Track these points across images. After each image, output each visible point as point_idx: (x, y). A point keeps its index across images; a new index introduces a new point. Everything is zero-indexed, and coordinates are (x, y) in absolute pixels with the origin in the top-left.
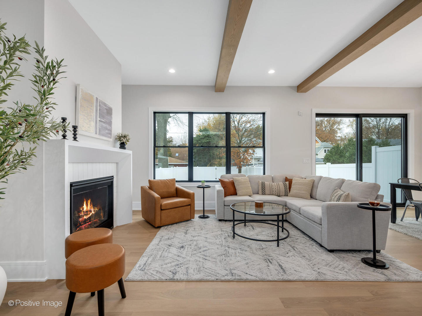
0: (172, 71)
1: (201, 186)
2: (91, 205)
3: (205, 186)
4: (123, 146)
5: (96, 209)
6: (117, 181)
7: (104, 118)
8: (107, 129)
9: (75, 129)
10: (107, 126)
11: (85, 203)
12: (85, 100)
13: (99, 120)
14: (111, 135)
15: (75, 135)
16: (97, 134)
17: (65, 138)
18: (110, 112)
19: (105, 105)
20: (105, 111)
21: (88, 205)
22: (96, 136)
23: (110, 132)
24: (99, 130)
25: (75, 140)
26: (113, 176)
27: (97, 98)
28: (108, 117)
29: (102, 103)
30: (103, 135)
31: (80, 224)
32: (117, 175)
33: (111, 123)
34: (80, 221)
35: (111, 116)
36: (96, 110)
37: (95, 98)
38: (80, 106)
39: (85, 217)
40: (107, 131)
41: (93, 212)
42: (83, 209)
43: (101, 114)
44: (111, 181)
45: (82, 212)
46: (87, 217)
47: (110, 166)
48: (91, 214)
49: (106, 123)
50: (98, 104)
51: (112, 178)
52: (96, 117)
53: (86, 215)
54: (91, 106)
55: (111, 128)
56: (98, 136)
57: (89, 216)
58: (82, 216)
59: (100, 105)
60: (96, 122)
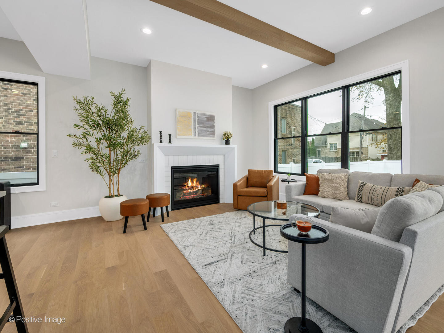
0: (265, 66)
1: (287, 179)
2: (197, 183)
3: (292, 180)
4: (227, 142)
5: (203, 186)
6: (224, 169)
7: (205, 124)
8: (208, 131)
9: (170, 136)
10: (209, 129)
11: (190, 180)
12: (182, 117)
13: (198, 127)
14: (214, 135)
15: (170, 139)
16: (196, 136)
17: (161, 142)
18: (211, 119)
19: (205, 115)
20: (205, 119)
21: (193, 182)
22: (195, 137)
23: (213, 133)
24: (199, 133)
25: (170, 142)
26: (219, 165)
27: (195, 113)
28: (210, 123)
29: (201, 114)
30: (203, 136)
31: (184, 194)
32: (224, 164)
33: (213, 127)
34: (184, 193)
35: (214, 121)
36: (195, 121)
37: (193, 113)
38: (178, 121)
39: (190, 191)
40: (208, 133)
41: (199, 188)
42: (188, 184)
43: (200, 122)
44: (216, 168)
45: (187, 187)
46: (192, 191)
47: (215, 157)
48: (197, 189)
49: (207, 127)
50: (197, 116)
51: (218, 166)
52: (195, 125)
53: (191, 189)
54: (189, 119)
55: (213, 130)
56: (197, 137)
57: (194, 190)
58: (186, 189)
59: (198, 117)
60: (195, 128)
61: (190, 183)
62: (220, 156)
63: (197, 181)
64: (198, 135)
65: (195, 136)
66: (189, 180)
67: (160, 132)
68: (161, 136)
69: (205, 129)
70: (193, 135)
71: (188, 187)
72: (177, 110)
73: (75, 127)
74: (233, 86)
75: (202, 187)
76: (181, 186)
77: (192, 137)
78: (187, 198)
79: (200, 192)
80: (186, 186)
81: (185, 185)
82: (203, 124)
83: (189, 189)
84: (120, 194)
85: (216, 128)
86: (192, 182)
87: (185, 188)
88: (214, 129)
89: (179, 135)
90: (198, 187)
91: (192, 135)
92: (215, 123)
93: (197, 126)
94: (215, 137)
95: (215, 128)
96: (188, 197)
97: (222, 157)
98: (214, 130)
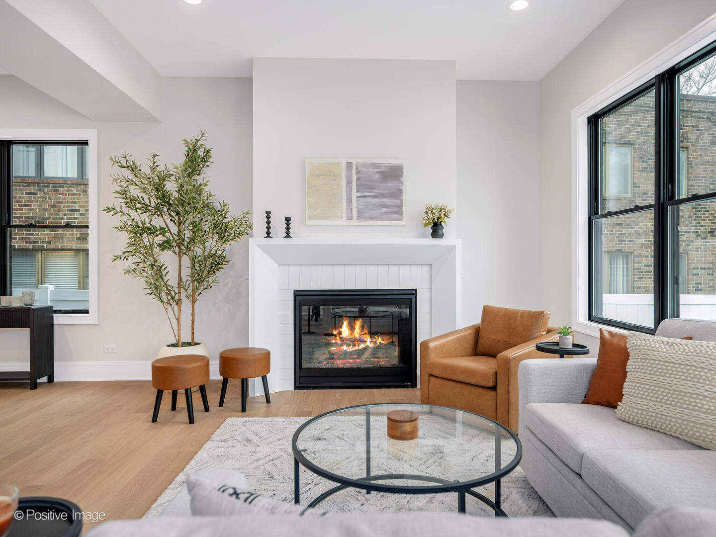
2: (362, 330)
4: (436, 229)
5: (379, 341)
7: (374, 189)
8: (385, 206)
9: (288, 221)
10: (387, 201)
11: (345, 324)
12: (319, 176)
13: (358, 197)
14: (402, 214)
15: (288, 229)
16: (352, 219)
17: (268, 235)
18: (394, 173)
19: (375, 166)
20: (377, 176)
21: (355, 329)
22: (350, 223)
23: (398, 211)
24: (359, 212)
25: (288, 235)
26: (416, 290)
27: (349, 165)
28: (391, 185)
29: (365, 165)
30: (371, 218)
31: (332, 356)
32: (431, 289)
33: (398, 193)
34: (332, 352)
35: (400, 181)
36: (349, 183)
37: (344, 165)
38: (308, 187)
39: (345, 348)
40: (384, 210)
41: (368, 343)
42: (340, 333)
43: (364, 185)
44: (407, 298)
45: (338, 338)
46: (351, 349)
47: (405, 270)
48: (362, 346)
49: (382, 195)
50: (354, 171)
51: (413, 293)
52: (349, 193)
53: (348, 345)
54: (335, 180)
55: (399, 201)
56: (355, 222)
57: (356, 348)
58: (337, 343)
59: (358, 172)
60: (349, 201)
61: (345, 330)
62: (419, 268)
63: (362, 327)
64: (359, 217)
65: (350, 218)
66: (343, 324)
67: (267, 213)
68: (268, 223)
69: (377, 201)
70: (345, 218)
71: (341, 338)
72: (306, 163)
73: (107, 213)
74: (458, 81)
75: (375, 343)
76: (326, 335)
77: (344, 221)
78: (335, 366)
79: (367, 354)
80: (335, 335)
81: (335, 333)
82: (371, 188)
83: (342, 345)
84: (196, 341)
85: (406, 197)
86: (352, 328)
87: (334, 341)
88: (402, 200)
89: (310, 218)
90: (366, 342)
91: (342, 218)
92: (402, 183)
93: (355, 194)
94: (405, 219)
95: (404, 198)
96: (339, 363)
97: (426, 269)
98: (402, 203)
